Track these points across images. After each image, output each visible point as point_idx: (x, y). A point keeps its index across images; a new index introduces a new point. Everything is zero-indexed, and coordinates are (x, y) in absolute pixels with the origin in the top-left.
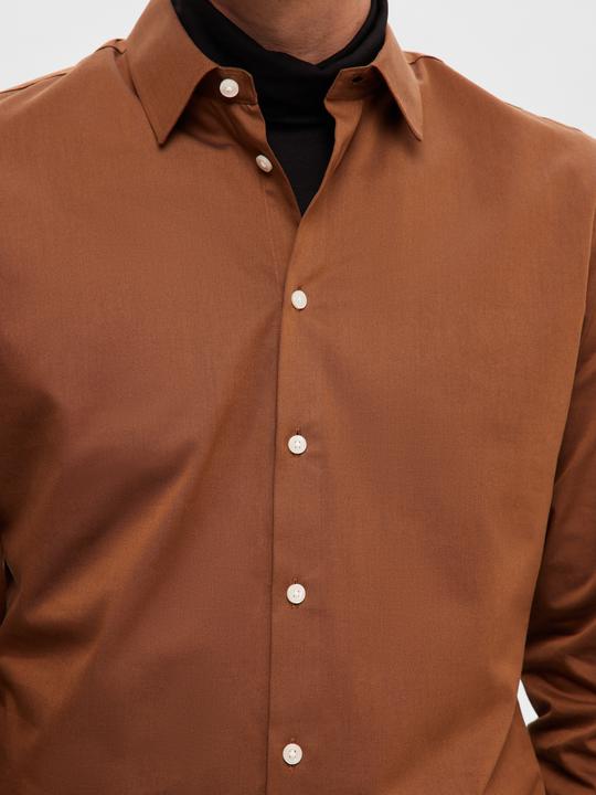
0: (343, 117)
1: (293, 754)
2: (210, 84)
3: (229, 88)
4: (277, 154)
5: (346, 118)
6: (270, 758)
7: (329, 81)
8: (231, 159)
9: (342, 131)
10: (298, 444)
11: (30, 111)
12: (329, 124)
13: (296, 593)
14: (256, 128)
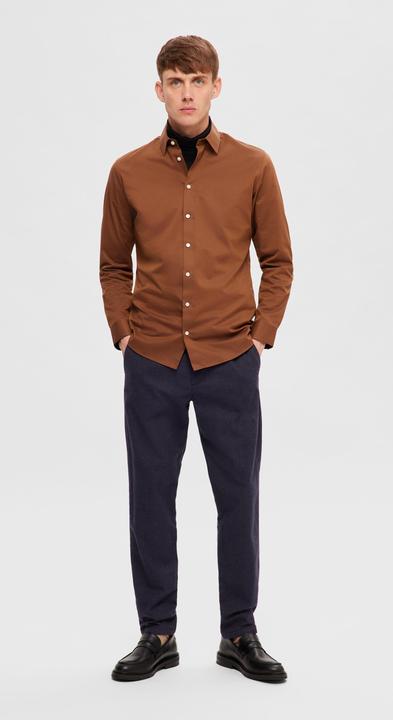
2: (169, 144)
3: (173, 143)
4: (183, 157)
5: (200, 149)
6: (183, 275)
7: (196, 141)
9: (199, 152)
10: (188, 216)
12: (196, 150)
13: (188, 245)
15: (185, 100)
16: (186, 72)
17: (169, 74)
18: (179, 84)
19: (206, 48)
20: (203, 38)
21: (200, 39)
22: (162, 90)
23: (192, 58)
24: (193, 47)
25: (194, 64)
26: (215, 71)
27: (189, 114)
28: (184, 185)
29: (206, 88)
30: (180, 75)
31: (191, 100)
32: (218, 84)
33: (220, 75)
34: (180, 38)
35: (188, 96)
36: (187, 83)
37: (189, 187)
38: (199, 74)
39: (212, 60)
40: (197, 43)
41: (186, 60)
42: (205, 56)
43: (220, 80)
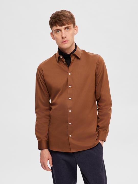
0: (72, 58)
1: (70, 111)
2: (59, 57)
3: (61, 57)
4: (66, 62)
5: (73, 58)
6: (68, 112)
7: (70, 55)
8: (62, 63)
9: (72, 59)
10: (70, 86)
11: (48, 61)
12: (71, 59)
13: (70, 99)
14: (64, 60)
15: (63, 38)
16: (61, 26)
17: (55, 28)
18: (60, 32)
19: (68, 14)
20: (67, 10)
21: (66, 11)
22: (53, 36)
23: (63, 19)
24: (62, 15)
25: (64, 22)
26: (74, 23)
27: (66, 43)
28: (68, 73)
29: (71, 31)
30: (59, 27)
31: (65, 37)
32: (76, 28)
33: (76, 24)
34: (57, 12)
35: (64, 36)
36: (63, 30)
37: (70, 74)
38: (67, 25)
39: (71, 19)
40: (64, 12)
41: (60, 21)
42: (69, 18)
43: (77, 26)
